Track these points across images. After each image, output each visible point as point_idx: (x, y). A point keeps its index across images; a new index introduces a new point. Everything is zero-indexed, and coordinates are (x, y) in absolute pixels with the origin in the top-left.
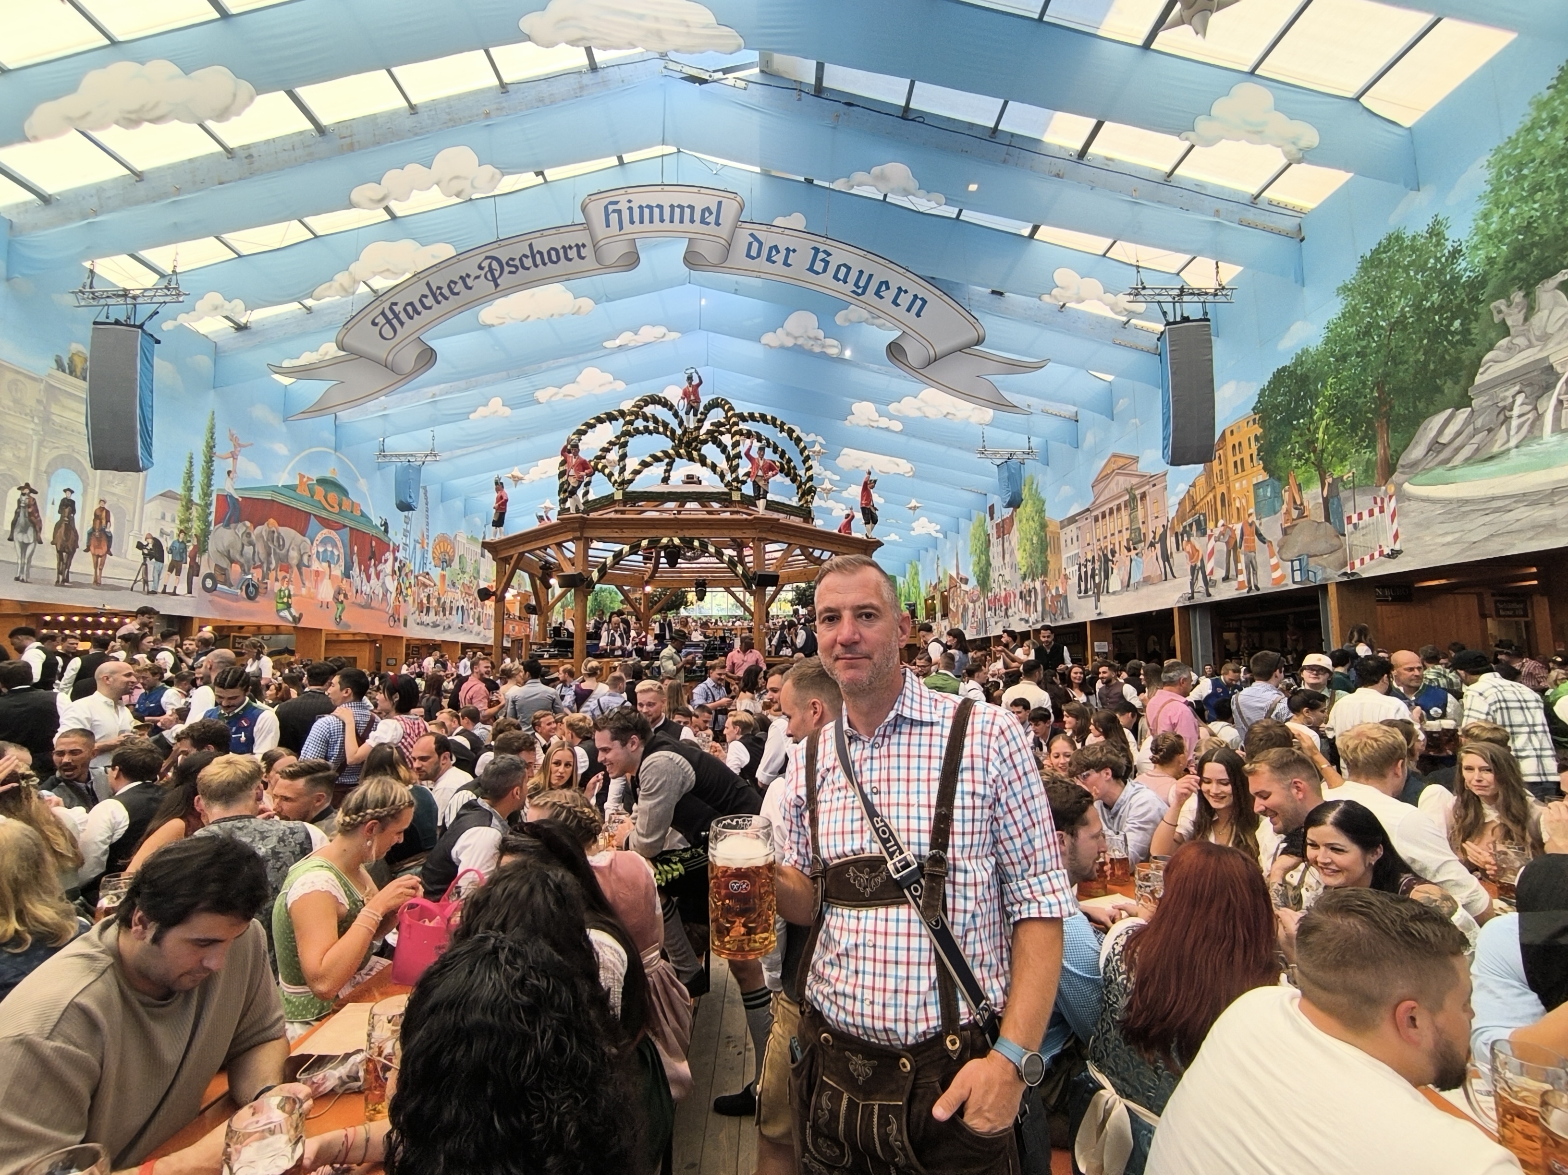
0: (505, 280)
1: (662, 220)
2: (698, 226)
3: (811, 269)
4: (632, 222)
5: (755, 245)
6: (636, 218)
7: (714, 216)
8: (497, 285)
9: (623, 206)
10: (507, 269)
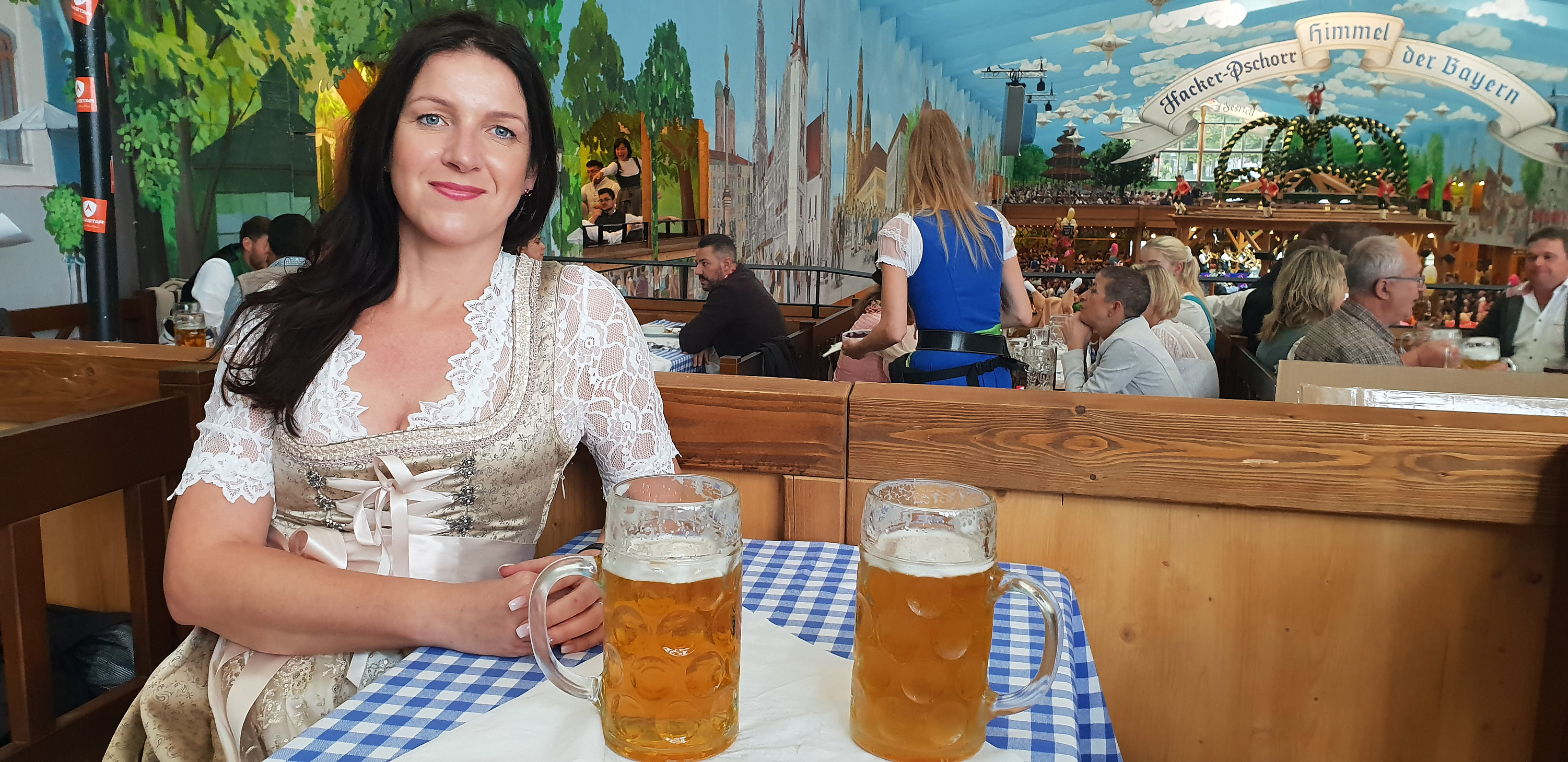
0: (1243, 76)
1: (1348, 37)
2: (1371, 40)
3: (1444, 71)
4: (1328, 38)
5: (1409, 54)
6: (1331, 35)
7: (1383, 33)
8: (1238, 80)
9: (1322, 27)
10: (1245, 69)
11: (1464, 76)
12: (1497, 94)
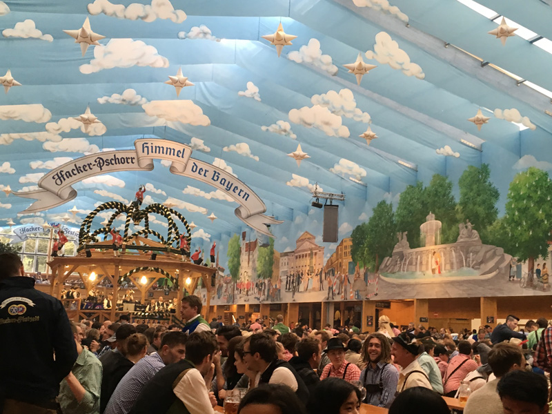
0: (105, 167)
1: (163, 153)
2: (176, 157)
3: (213, 179)
4: (152, 152)
5: (195, 167)
6: (154, 151)
7: (182, 154)
8: (101, 169)
9: (149, 145)
10: (105, 163)
11: (223, 182)
12: (239, 194)
